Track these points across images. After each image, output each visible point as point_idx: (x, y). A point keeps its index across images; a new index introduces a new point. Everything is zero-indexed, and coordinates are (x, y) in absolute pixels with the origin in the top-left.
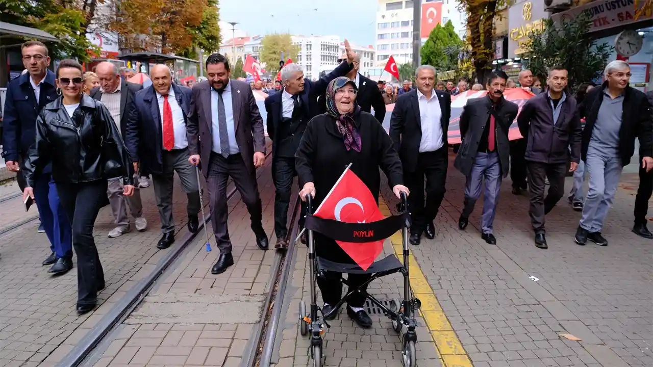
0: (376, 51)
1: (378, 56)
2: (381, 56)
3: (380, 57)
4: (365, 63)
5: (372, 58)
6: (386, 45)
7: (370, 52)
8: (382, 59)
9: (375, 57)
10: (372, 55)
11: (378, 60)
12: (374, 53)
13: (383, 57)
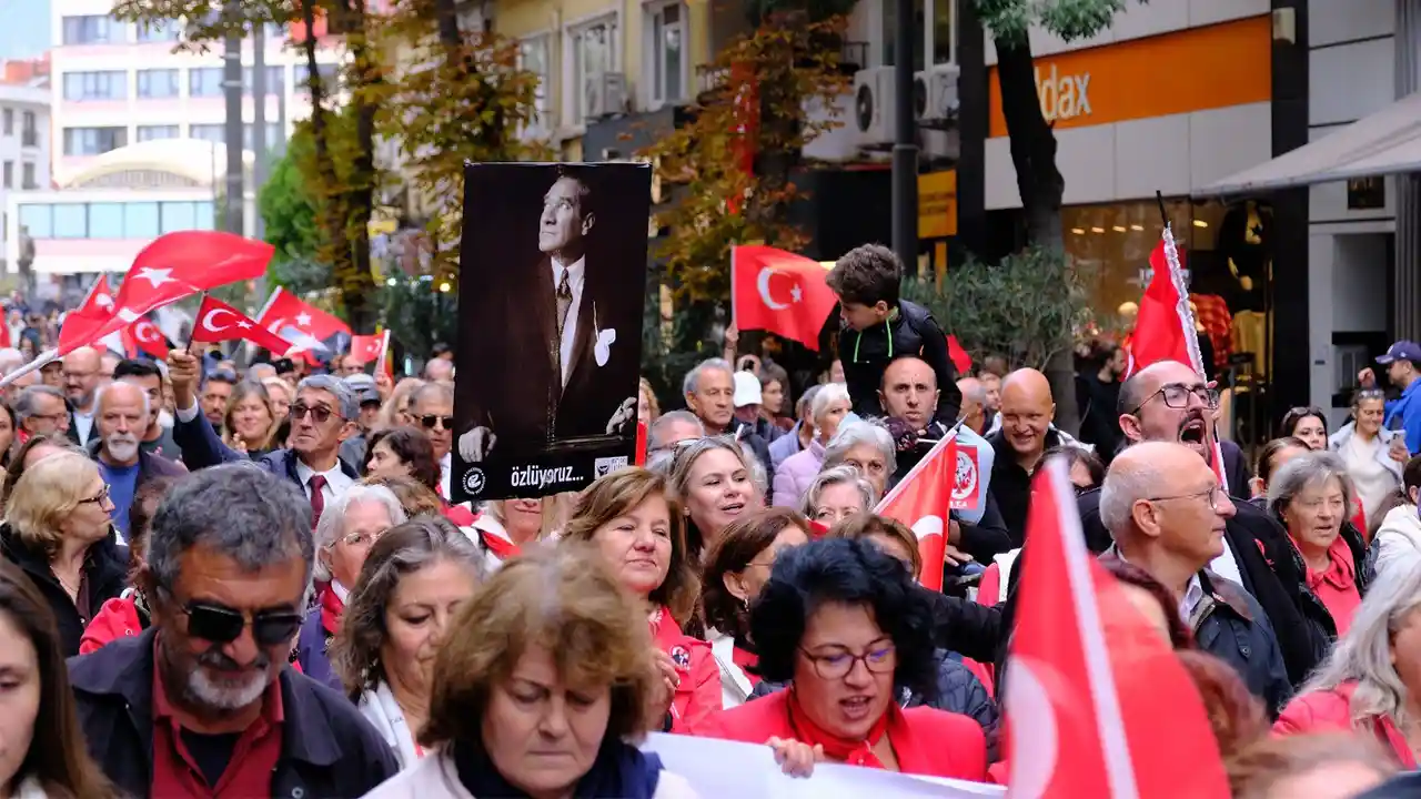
0: (54, 97)
1: (68, 131)
2: (84, 129)
3: (77, 139)
4: (8, 165)
5: (30, 138)
6: (108, 73)
7: (19, 104)
8: (87, 150)
9: (50, 132)
10: (30, 116)
11: (67, 149)
12: (47, 109)
13: (92, 139)
